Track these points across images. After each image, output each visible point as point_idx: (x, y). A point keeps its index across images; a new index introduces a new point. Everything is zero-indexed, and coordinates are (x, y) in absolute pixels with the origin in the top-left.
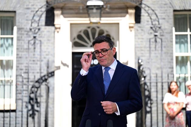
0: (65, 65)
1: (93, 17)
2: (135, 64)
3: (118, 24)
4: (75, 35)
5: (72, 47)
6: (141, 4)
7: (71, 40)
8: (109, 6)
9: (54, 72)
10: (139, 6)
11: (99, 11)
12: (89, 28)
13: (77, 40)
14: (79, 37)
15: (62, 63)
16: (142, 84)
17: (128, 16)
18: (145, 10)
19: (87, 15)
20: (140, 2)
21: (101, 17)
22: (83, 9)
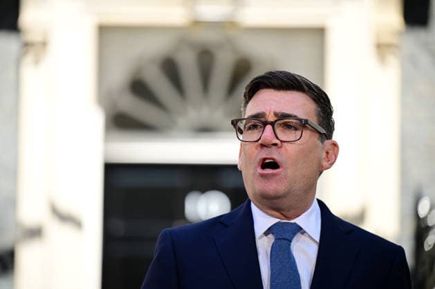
0: (65, 219)
14: (139, 88)
15: (54, 209)
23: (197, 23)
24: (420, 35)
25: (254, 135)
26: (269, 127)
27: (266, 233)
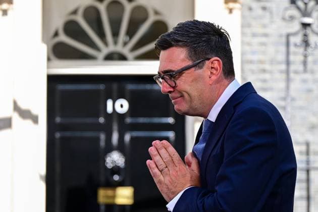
0: (25, 114)
4: (58, 23)
5: (49, 59)
7: (45, 39)
13: (63, 38)
15: (16, 108)
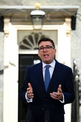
0: (12, 64)
1: (36, 25)
2: (71, 64)
3: (57, 30)
4: (21, 39)
6: (76, 14)
8: (49, 15)
9: (3, 71)
10: (75, 16)
11: (41, 20)
12: (33, 33)
13: (23, 44)
14: (25, 41)
15: (10, 63)
16: (76, 82)
17: (65, 24)
18: (80, 19)
19: (31, 23)
20: (75, 13)
21: (42, 24)
22: (28, 18)
23: (34, 29)
24: (74, 31)
25: (42, 50)
26: (45, 49)
27: (45, 67)
